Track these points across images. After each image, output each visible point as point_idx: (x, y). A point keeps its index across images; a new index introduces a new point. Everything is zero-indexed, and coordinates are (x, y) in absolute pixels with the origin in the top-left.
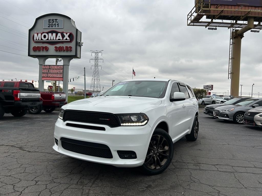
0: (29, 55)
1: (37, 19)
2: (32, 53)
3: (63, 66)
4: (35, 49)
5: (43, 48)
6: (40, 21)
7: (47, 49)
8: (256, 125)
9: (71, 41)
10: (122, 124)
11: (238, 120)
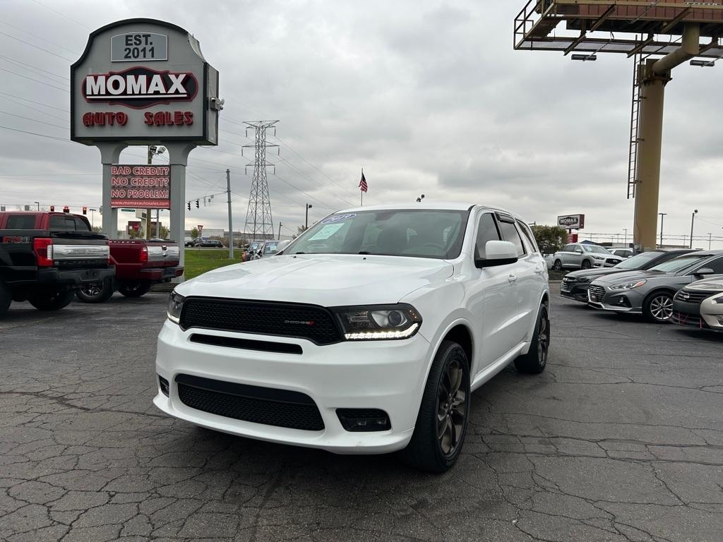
0: (74, 138)
1: (94, 36)
2: (83, 132)
3: (170, 166)
4: (91, 120)
5: (112, 116)
6: (100, 41)
7: (122, 120)
8: (706, 326)
9: (189, 97)
10: (347, 336)
11: (655, 313)
